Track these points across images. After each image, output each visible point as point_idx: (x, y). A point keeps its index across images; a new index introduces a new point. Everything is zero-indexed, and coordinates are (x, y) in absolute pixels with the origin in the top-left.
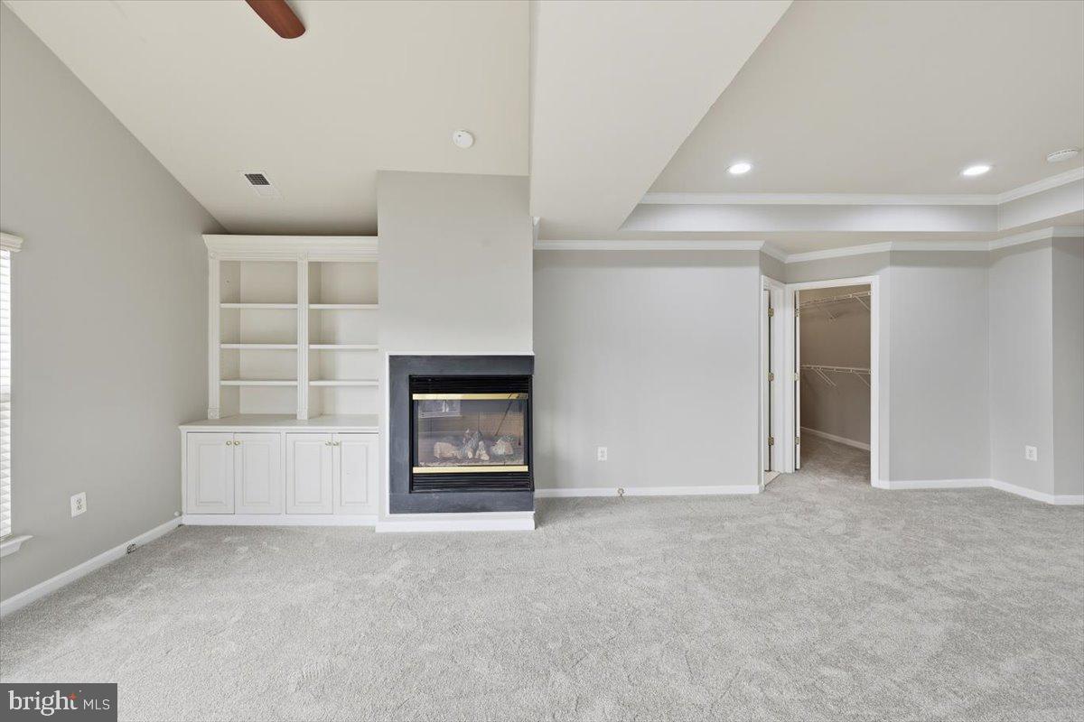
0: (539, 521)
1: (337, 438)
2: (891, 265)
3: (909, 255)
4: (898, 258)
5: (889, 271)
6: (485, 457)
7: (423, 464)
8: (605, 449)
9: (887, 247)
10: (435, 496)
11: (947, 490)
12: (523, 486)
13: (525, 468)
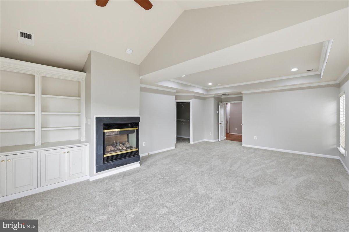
0: (141, 164)
1: (68, 150)
2: (194, 98)
3: (197, 97)
4: (195, 97)
5: (193, 99)
6: (125, 148)
7: (107, 153)
8: (145, 143)
9: (193, 94)
10: (112, 163)
11: (201, 142)
12: (137, 155)
13: (137, 149)
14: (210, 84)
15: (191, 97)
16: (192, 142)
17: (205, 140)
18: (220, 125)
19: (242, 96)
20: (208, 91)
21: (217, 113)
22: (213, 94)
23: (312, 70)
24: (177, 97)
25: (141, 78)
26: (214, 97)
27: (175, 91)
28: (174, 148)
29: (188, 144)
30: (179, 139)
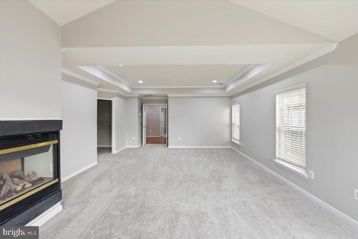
0: (62, 204)
2: (117, 96)
3: (120, 95)
5: (116, 98)
9: (116, 92)
12: (57, 190)
13: (57, 180)
14: (141, 82)
15: (114, 95)
16: (114, 151)
17: (127, 146)
18: (143, 128)
19: (168, 99)
20: (133, 89)
21: (140, 115)
22: (137, 94)
23: (222, 84)
24: (99, 93)
25: (63, 50)
26: (138, 98)
27: (97, 84)
28: (96, 163)
29: (110, 154)
30: (100, 150)
